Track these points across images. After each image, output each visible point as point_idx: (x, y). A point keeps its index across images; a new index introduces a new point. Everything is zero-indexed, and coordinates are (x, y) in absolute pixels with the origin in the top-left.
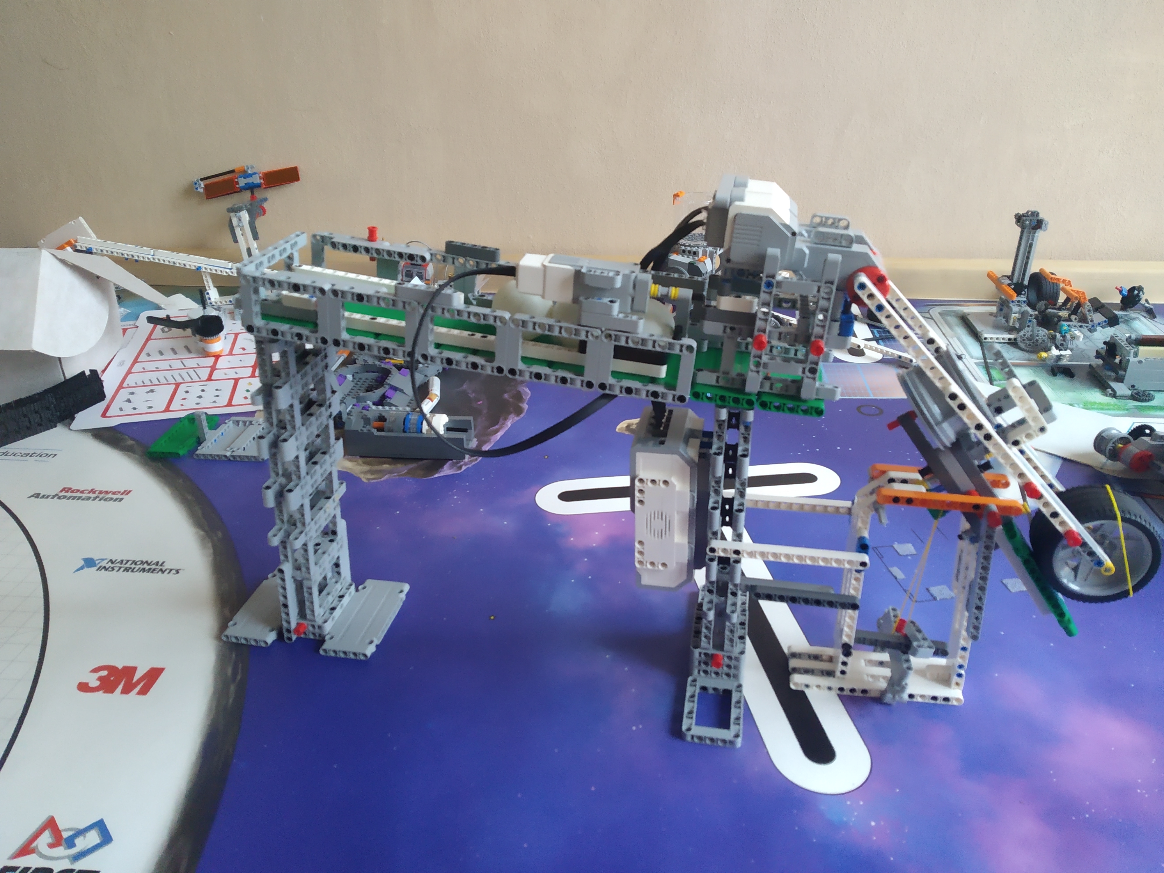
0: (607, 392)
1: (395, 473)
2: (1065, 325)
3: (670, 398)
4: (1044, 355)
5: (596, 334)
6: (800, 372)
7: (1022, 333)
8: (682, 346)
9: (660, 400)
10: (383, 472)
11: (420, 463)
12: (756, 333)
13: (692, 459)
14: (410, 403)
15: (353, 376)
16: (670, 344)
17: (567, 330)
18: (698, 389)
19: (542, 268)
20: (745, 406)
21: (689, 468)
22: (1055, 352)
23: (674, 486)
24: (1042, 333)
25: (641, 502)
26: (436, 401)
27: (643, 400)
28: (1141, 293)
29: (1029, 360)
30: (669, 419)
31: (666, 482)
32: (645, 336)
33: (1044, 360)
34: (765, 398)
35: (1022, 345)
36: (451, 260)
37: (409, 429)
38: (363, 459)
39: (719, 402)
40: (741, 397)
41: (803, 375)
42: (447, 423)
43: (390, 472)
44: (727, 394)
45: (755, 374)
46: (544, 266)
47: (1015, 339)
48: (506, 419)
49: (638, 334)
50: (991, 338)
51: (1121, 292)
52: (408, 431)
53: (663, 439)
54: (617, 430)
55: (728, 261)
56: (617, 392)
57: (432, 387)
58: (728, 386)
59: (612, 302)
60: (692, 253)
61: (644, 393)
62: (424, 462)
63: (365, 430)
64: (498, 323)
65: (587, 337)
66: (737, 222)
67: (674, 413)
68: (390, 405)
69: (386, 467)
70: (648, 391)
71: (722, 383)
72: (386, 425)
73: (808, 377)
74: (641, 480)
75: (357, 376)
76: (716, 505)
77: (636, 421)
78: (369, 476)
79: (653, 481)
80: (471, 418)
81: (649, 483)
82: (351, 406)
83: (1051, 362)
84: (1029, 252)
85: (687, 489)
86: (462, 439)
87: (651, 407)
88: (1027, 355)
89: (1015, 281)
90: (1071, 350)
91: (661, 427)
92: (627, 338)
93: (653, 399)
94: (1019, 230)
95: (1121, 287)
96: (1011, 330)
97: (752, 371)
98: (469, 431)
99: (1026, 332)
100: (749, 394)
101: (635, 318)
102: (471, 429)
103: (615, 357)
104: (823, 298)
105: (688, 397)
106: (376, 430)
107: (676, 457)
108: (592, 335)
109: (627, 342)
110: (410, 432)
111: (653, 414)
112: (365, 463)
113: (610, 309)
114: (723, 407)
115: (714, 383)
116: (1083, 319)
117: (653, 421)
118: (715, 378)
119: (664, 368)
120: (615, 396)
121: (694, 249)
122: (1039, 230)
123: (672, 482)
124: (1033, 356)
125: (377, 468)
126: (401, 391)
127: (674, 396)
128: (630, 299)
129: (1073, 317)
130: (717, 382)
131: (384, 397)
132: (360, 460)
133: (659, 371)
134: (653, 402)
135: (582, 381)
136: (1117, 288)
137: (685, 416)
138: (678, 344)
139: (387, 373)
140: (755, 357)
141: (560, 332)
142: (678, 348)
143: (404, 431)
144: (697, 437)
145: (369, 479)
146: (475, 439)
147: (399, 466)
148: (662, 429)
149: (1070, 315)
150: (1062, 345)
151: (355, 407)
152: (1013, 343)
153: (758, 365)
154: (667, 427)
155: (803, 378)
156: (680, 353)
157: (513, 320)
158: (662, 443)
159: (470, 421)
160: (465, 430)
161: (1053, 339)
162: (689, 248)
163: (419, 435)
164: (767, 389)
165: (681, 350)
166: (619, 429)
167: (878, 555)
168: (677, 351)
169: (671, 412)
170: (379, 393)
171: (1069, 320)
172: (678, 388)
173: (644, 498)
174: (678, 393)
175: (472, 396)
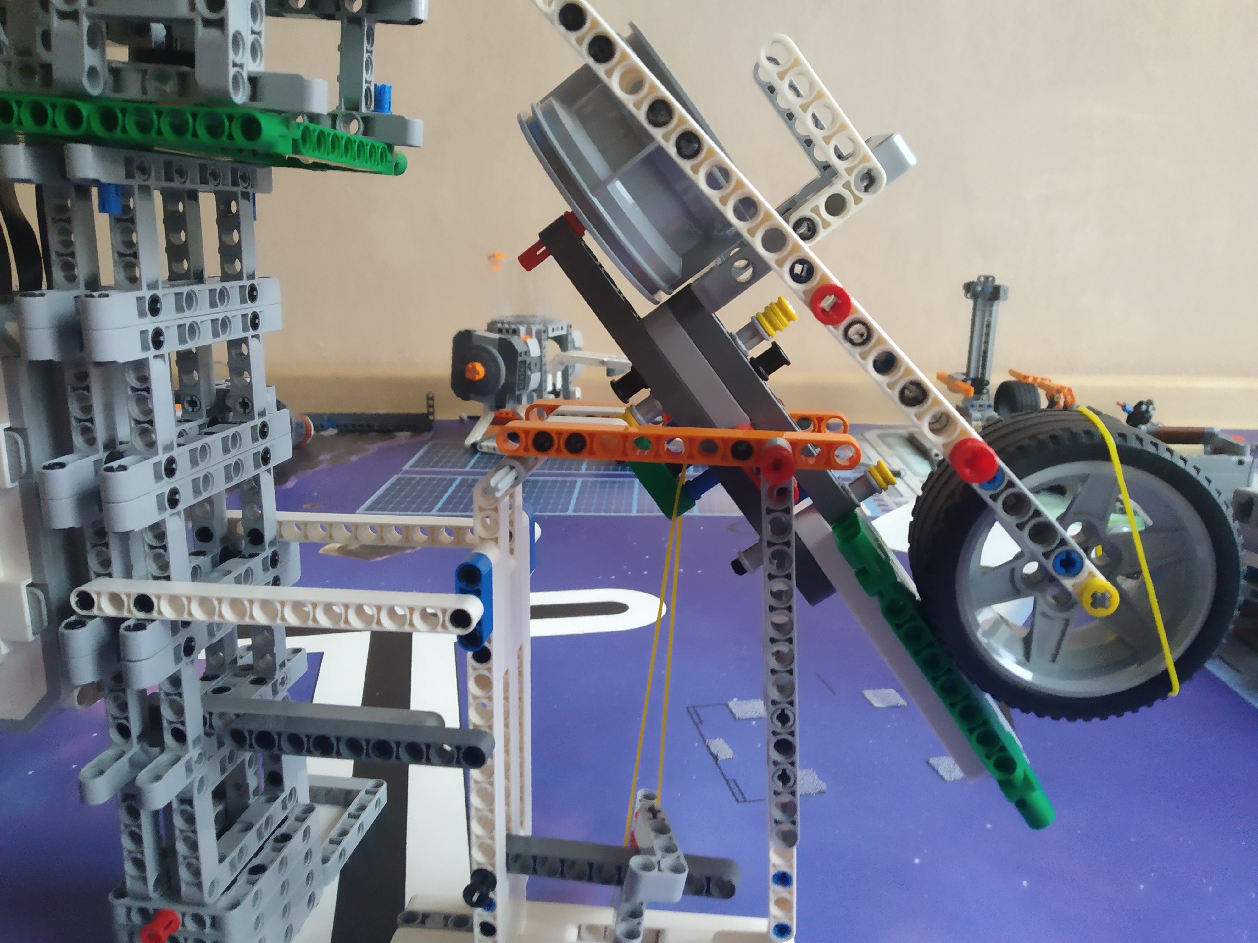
28: (1151, 407)
51: (1124, 407)
60: (511, 331)
84: (988, 335)
89: (972, 375)
94: (971, 302)
95: (1124, 403)
121: (514, 327)
122: (996, 302)
136: (1118, 403)
162: (507, 326)
167: (693, 720)
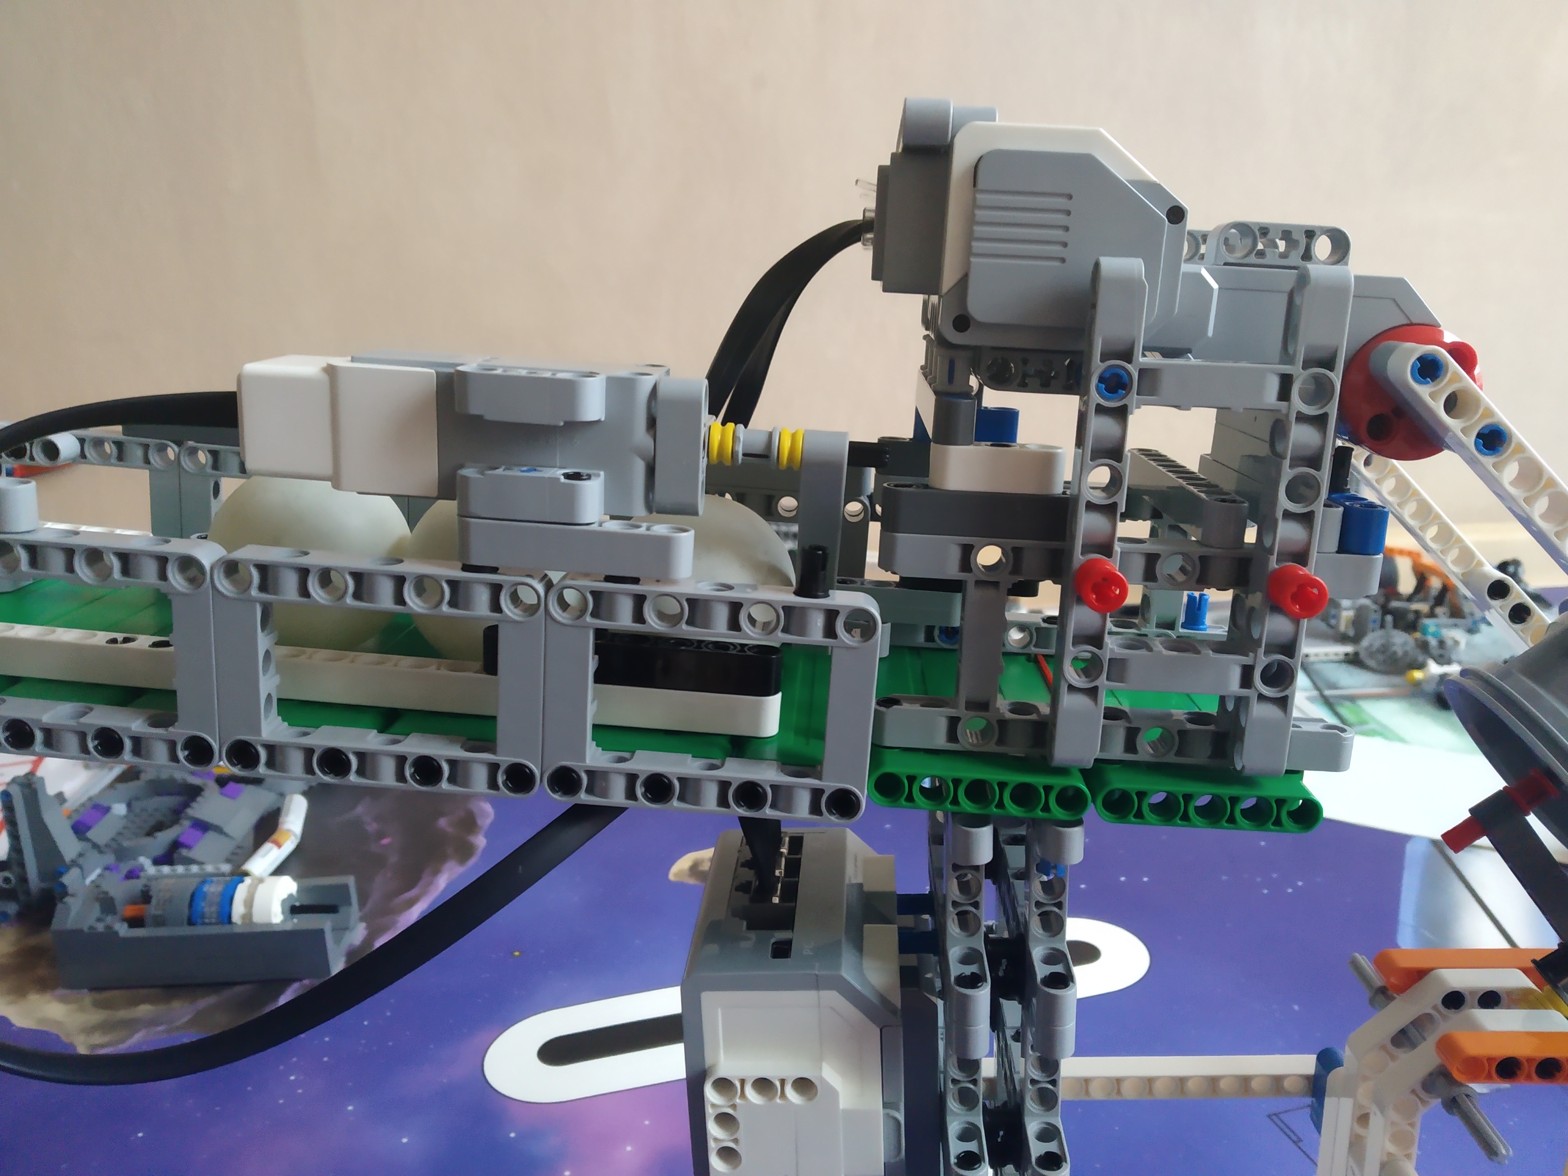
0: (583, 797)
1: (162, 1024)
2: (1430, 624)
3: (803, 801)
4: (1418, 675)
5: (528, 597)
6: (1234, 686)
7: (1365, 642)
8: (831, 615)
9: (768, 812)
10: (132, 1025)
11: (228, 993)
12: (1079, 558)
13: (884, 999)
14: (233, 854)
15: (129, 805)
16: (788, 610)
17: (422, 584)
18: (894, 766)
19: (325, 377)
20: (1058, 812)
21: (875, 1032)
22: (1434, 669)
23: (833, 1094)
24: (1401, 640)
25: (727, 1154)
26: (289, 846)
27: (711, 814)
28: (1520, 569)
29: (1388, 686)
30: (794, 867)
31: (804, 1085)
32: (703, 589)
33: (1417, 684)
34: (1119, 781)
35: (1371, 663)
36: (139, 452)
37: (203, 916)
38: (97, 996)
39: (967, 806)
40: (1038, 780)
41: (1245, 692)
42: (291, 896)
43: (151, 1023)
44: (991, 775)
45: (1082, 701)
46: (331, 371)
47: (1356, 654)
48: (436, 872)
49: (673, 582)
50: (1316, 655)
52: (200, 921)
53: (781, 935)
54: (672, 876)
55: (962, 322)
56: (617, 796)
57: (287, 815)
58: (992, 747)
59: (577, 476)
61: (711, 793)
62: (238, 989)
63: (100, 927)
64: (176, 580)
65: (496, 607)
66: (981, 185)
67: (808, 845)
68: (189, 861)
69: (144, 1010)
70: (724, 785)
71: (968, 739)
72: (152, 909)
73: (1261, 697)
74: (723, 1085)
75: (137, 806)
76: (972, 1146)
77: (708, 853)
78: (98, 1039)
79: (763, 1085)
80: (350, 881)
81: (751, 1094)
82: (98, 871)
83: (1431, 688)
85: (873, 1100)
86: (321, 932)
87: (737, 834)
88: (1385, 679)
90: (1460, 663)
91: (773, 894)
92: (639, 600)
93: (742, 812)
96: (1343, 639)
97: (1072, 688)
98: (343, 910)
99: (1372, 639)
100: (1063, 771)
101: (660, 529)
102: (348, 903)
103: (600, 677)
104: (1302, 418)
105: (864, 793)
106: (126, 925)
107: (832, 997)
108: (515, 599)
109: (639, 617)
110: (204, 924)
111: (748, 855)
112: (99, 1005)
113: (570, 500)
114: (980, 821)
115: (940, 741)
116: (1456, 613)
117: (748, 875)
118: (942, 725)
119: (774, 702)
120: (616, 812)
123: (822, 1079)
124: (1396, 680)
125: (123, 1014)
126: (218, 830)
127: (816, 793)
128: (639, 468)
129: (1439, 610)
130: (952, 736)
131: (176, 845)
132: (87, 998)
133: (757, 716)
134: (743, 820)
135: (493, 768)
137: (838, 853)
138: (817, 608)
139: (193, 793)
140: (1079, 640)
141: (400, 599)
142: (818, 622)
143: (191, 922)
144: (885, 920)
145: (94, 1047)
146: (362, 926)
147: (176, 1005)
148: (776, 900)
149: (1432, 608)
150: (1441, 656)
151: (107, 873)
152: (1354, 660)
153: (1091, 668)
154: (791, 893)
155: (1241, 702)
156: (829, 641)
157: (231, 568)
158: (782, 951)
159: (346, 887)
160: (331, 909)
161: (1424, 646)
163: (225, 929)
164: (1117, 751)
165: (830, 631)
166: (676, 875)
168: (816, 635)
169: (797, 843)
170: (165, 837)
171: (1432, 615)
172: (827, 768)
173: (736, 1141)
174: (830, 784)
175: (372, 827)
